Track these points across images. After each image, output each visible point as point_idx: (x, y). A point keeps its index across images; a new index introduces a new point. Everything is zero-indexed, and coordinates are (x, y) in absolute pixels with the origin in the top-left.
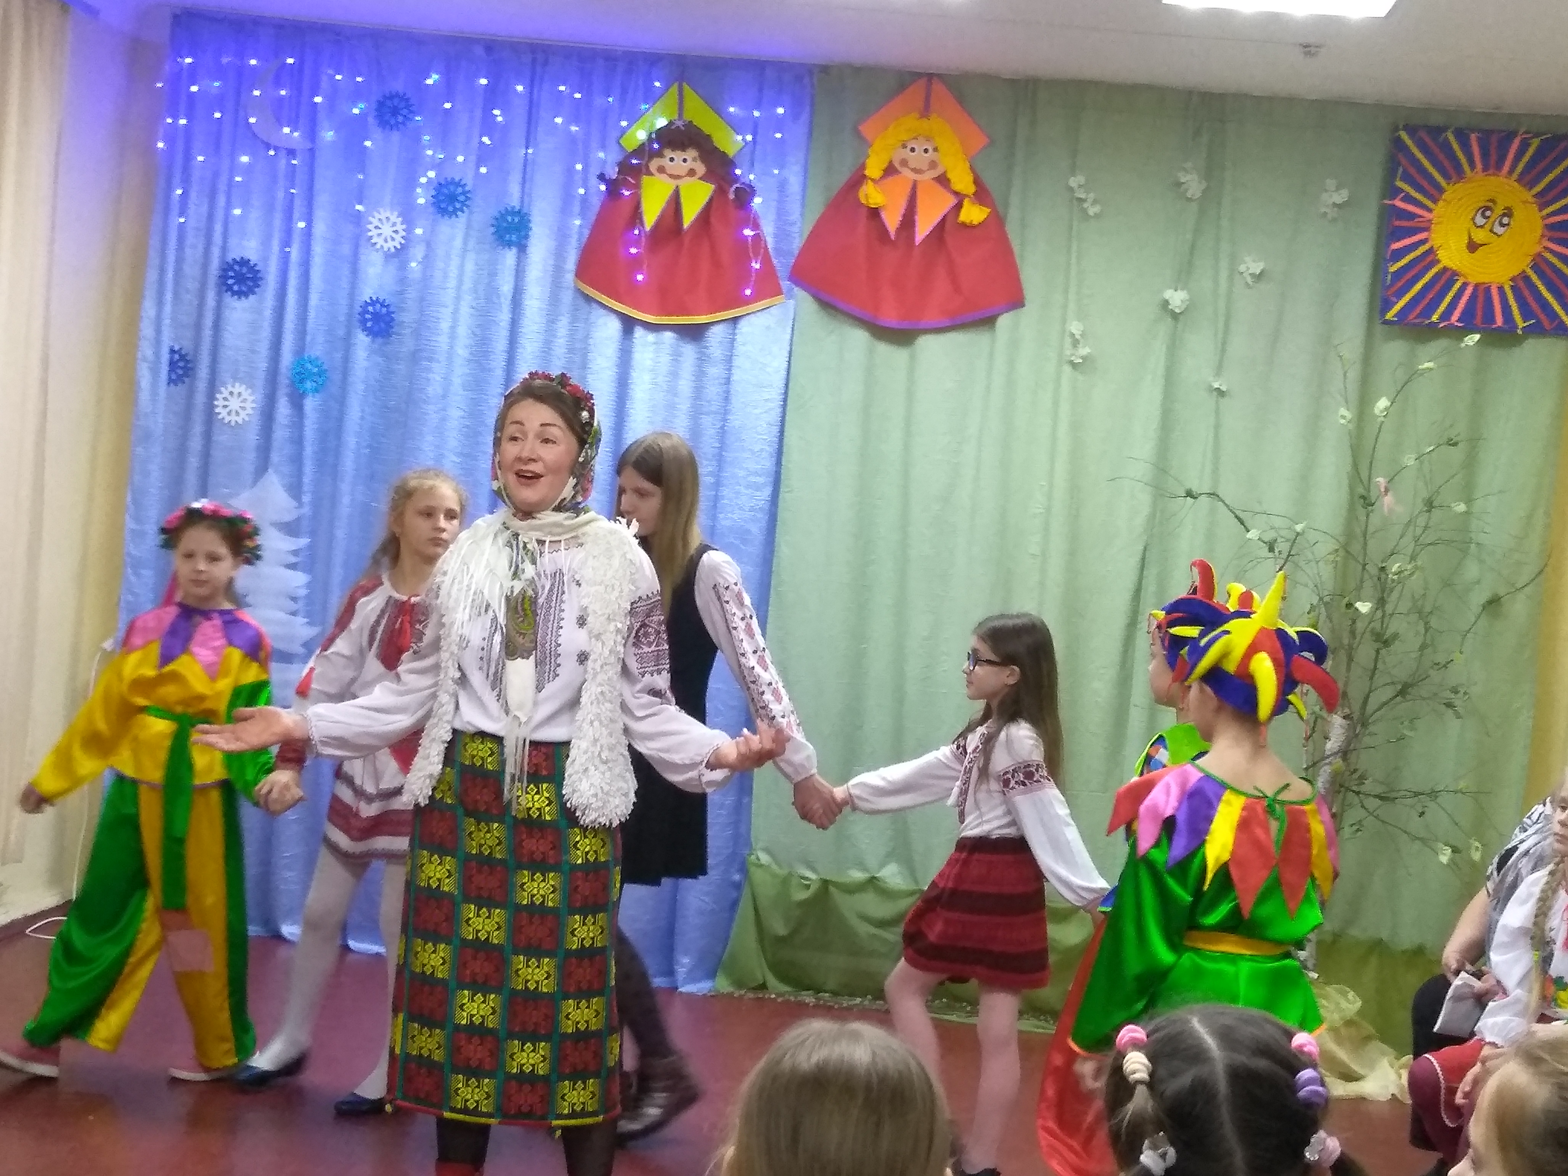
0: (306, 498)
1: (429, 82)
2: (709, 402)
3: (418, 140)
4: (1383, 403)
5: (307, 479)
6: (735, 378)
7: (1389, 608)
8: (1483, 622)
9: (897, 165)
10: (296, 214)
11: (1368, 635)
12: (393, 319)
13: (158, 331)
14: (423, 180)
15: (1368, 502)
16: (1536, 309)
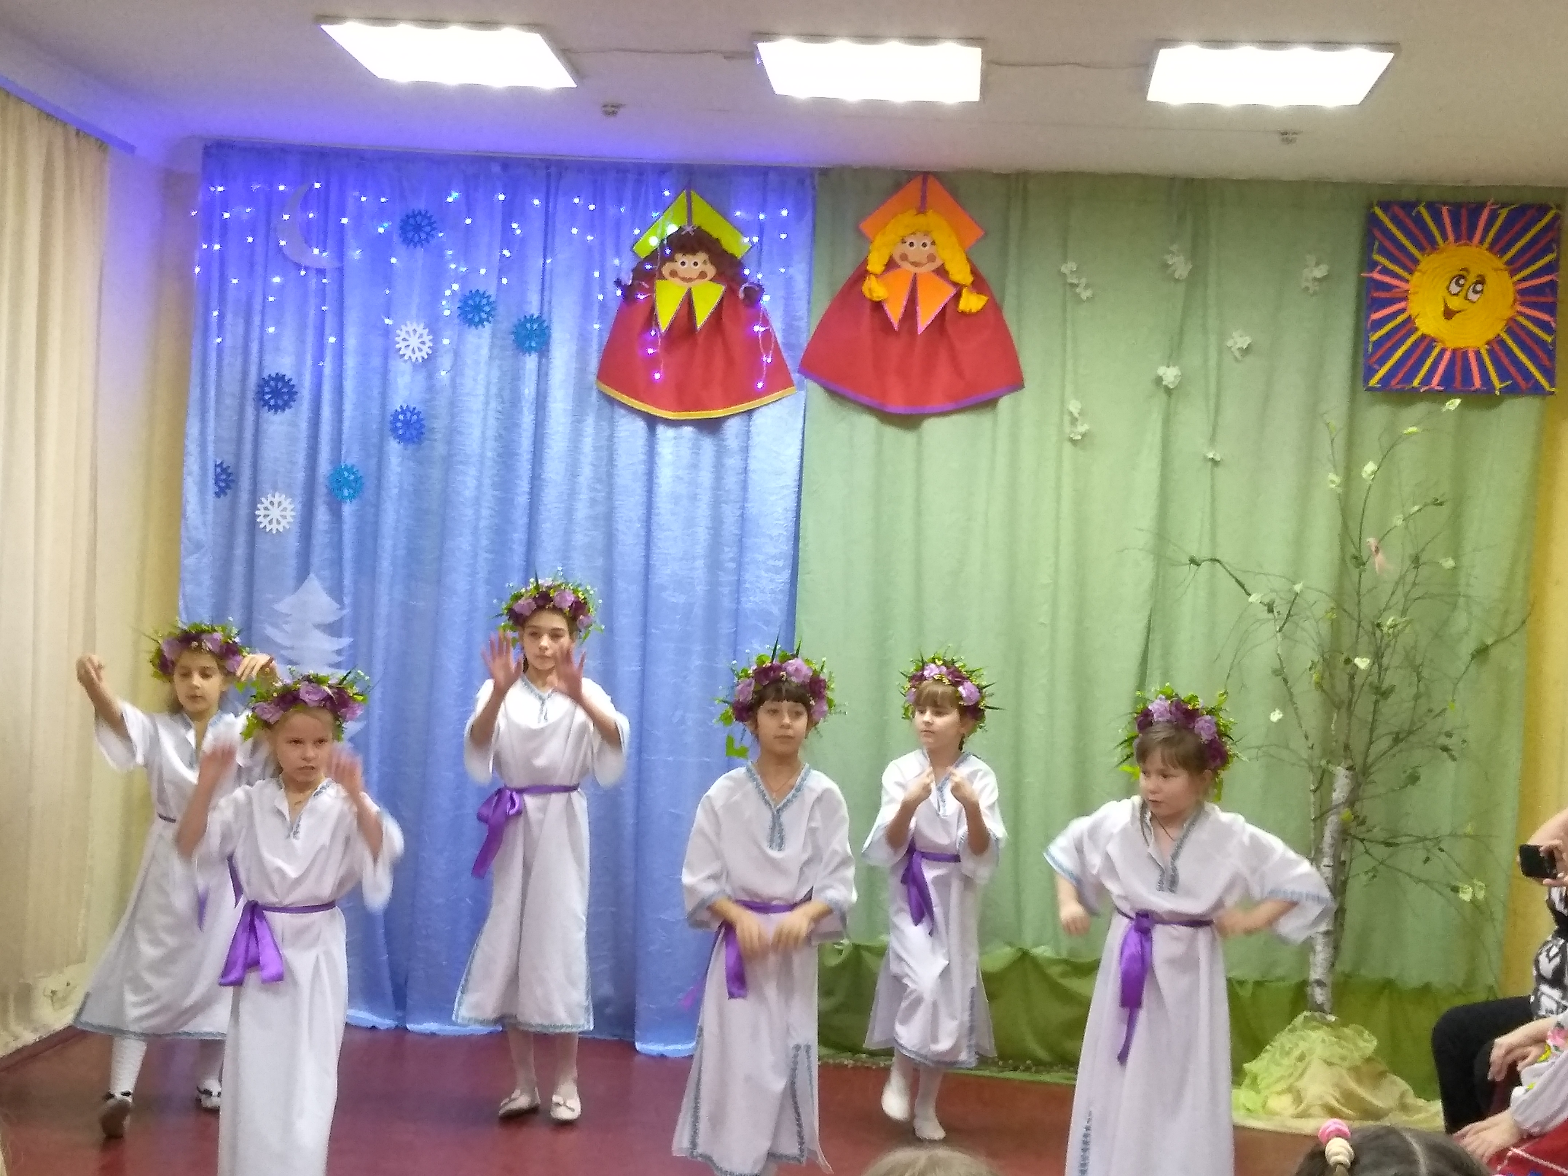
0: (347, 600)
1: (450, 199)
2: (728, 491)
3: (442, 256)
4: (1370, 467)
5: (347, 581)
6: (751, 467)
7: (1385, 661)
8: (1473, 669)
9: (897, 259)
10: (328, 330)
11: (1366, 688)
12: (422, 426)
13: (203, 447)
14: (448, 293)
15: (1359, 562)
16: (1512, 370)
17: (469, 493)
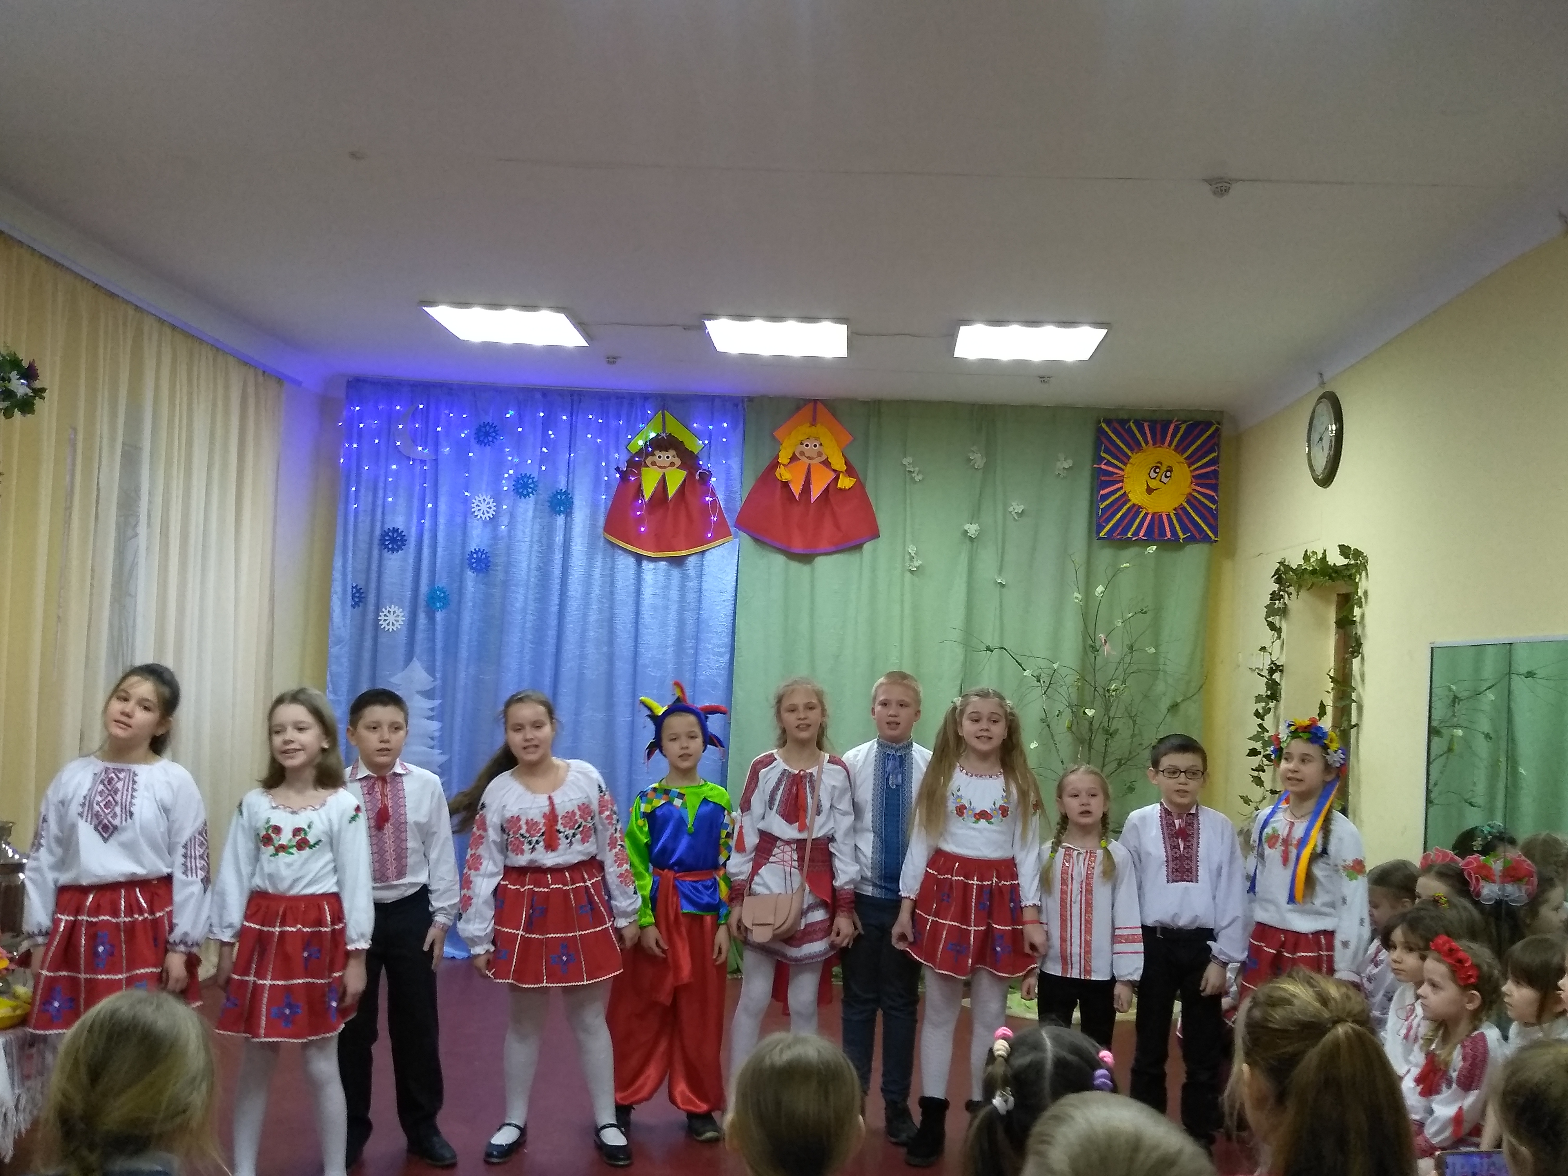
0: (438, 675)
1: (508, 416)
2: (689, 603)
3: (502, 451)
4: (1100, 589)
5: (438, 664)
6: (704, 588)
7: (1111, 713)
8: (1169, 719)
9: (798, 455)
10: (427, 500)
12: (489, 561)
13: (344, 575)
14: (506, 476)
15: (1095, 650)
16: (1190, 526)
17: (518, 605)
